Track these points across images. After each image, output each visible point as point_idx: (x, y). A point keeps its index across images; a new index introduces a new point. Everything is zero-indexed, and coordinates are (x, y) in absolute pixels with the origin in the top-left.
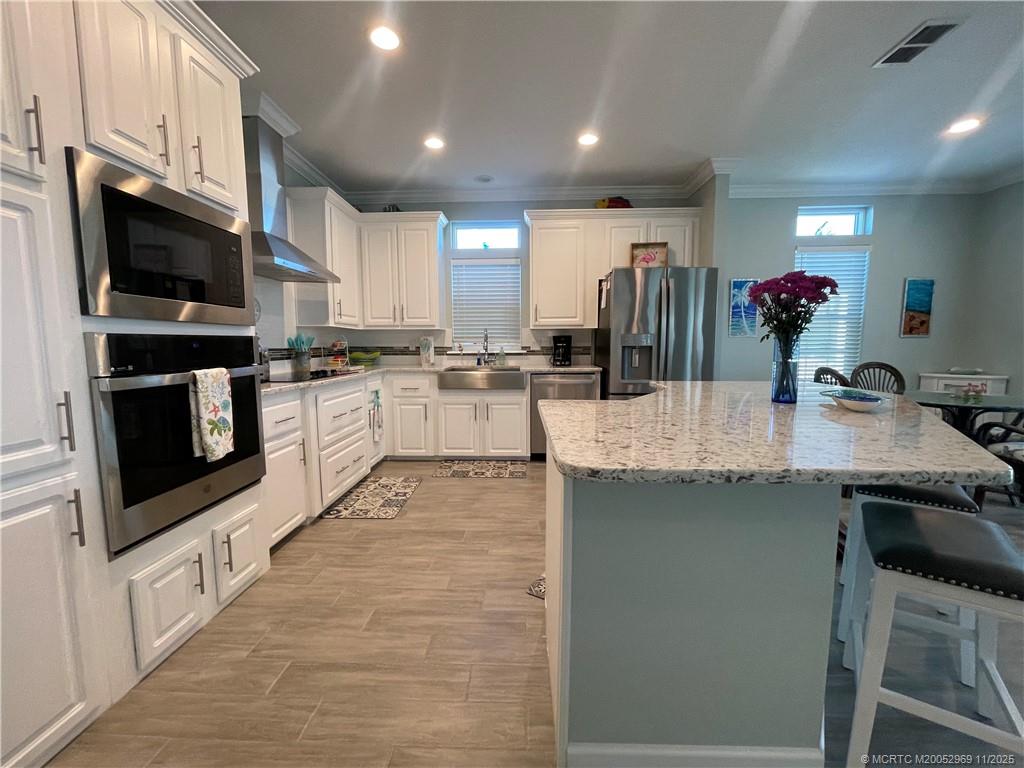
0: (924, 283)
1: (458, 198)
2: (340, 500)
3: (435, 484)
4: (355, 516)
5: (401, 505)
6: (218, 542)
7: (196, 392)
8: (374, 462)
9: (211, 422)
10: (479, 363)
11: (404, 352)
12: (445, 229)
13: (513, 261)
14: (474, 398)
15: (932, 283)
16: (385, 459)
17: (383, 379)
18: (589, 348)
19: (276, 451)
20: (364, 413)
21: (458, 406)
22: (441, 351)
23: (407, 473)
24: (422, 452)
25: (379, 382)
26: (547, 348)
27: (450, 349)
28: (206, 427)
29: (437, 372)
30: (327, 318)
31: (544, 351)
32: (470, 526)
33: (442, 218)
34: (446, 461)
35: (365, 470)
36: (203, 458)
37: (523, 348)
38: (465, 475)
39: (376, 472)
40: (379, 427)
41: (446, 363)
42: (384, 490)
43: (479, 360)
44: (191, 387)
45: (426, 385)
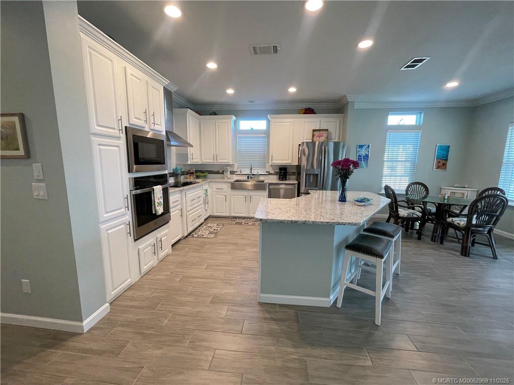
0: (445, 146)
1: (241, 108)
2: (193, 231)
3: (228, 227)
4: (199, 237)
5: (216, 234)
6: (158, 240)
7: (154, 194)
8: (205, 217)
9: (158, 203)
10: (248, 178)
11: (217, 173)
12: (235, 122)
13: (263, 135)
14: (245, 193)
15: (449, 147)
16: (209, 217)
17: (209, 185)
18: (295, 173)
19: (174, 212)
20: (202, 199)
21: (239, 195)
22: (232, 173)
23: (219, 222)
24: (224, 214)
25: (207, 186)
26: (277, 172)
27: (236, 172)
28: (156, 204)
29: (230, 182)
30: (187, 160)
31: (276, 174)
32: (240, 242)
33: (234, 118)
34: (234, 218)
35: (202, 220)
36: (156, 214)
37: (267, 172)
38: (241, 224)
39: (207, 221)
40: (208, 204)
41: (235, 178)
42: (209, 228)
43: (248, 177)
44: (152, 192)
45: (226, 187)
